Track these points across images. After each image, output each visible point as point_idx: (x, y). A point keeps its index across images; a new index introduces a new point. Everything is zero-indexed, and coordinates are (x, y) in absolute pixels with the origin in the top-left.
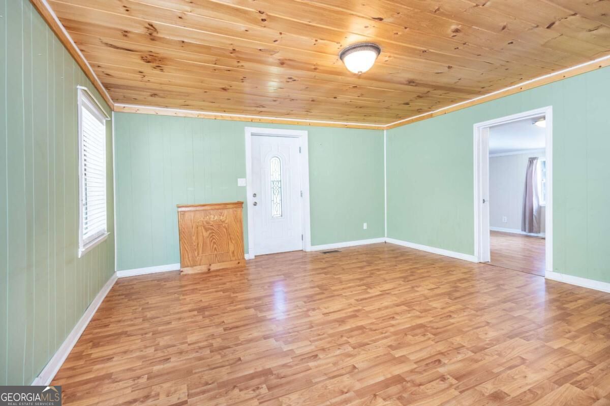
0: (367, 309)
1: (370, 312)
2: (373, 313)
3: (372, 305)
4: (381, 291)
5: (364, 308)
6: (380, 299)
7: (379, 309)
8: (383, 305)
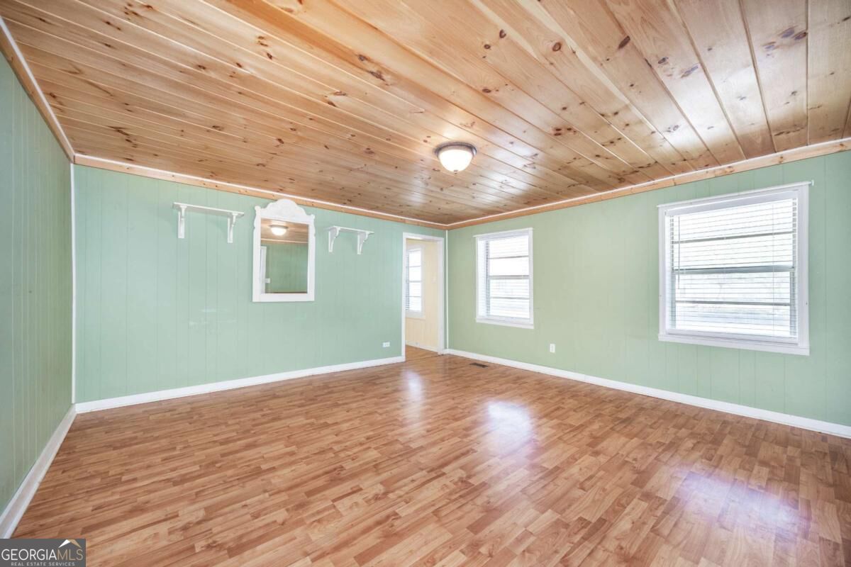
0: (457, 440)
1: (453, 436)
2: (449, 435)
3: (452, 445)
4: (444, 474)
5: (459, 440)
6: (442, 458)
7: (443, 440)
8: (439, 447)
